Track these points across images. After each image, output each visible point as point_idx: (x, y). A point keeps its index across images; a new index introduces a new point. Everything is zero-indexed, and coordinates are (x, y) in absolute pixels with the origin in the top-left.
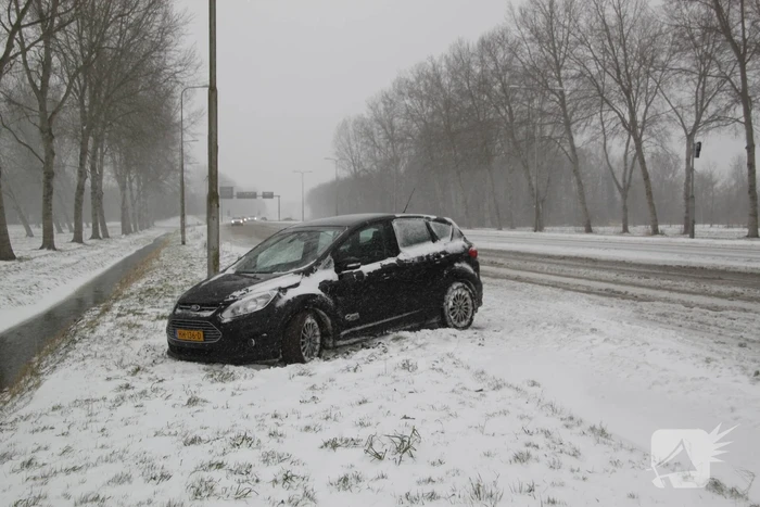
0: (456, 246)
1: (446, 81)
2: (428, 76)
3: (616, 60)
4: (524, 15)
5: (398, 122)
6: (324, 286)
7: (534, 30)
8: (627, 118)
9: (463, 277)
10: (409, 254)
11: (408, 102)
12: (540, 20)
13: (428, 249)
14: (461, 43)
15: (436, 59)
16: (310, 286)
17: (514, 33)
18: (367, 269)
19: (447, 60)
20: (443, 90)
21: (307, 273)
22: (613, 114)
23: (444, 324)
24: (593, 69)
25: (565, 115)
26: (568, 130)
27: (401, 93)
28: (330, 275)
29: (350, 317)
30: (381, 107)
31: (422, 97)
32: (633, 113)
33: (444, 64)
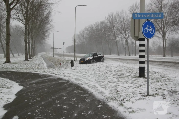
0: (102, 55)
1: (94, 28)
2: (91, 27)
3: (123, 27)
4: (108, 18)
5: (85, 35)
6: (92, 58)
7: (110, 21)
8: (125, 36)
9: (103, 58)
10: (99, 56)
11: (87, 32)
12: (110, 19)
13: (100, 55)
14: (97, 22)
15: (92, 24)
16: (91, 58)
17: (106, 21)
18: (95, 57)
19: (94, 25)
20: (93, 30)
21: (91, 57)
22: (123, 36)
23: (101, 62)
24: (119, 28)
25: (115, 36)
26: (115, 38)
27: (86, 30)
28: (93, 57)
29: (94, 61)
30: (82, 32)
31: (90, 31)
32: (126, 36)
33: (93, 25)
